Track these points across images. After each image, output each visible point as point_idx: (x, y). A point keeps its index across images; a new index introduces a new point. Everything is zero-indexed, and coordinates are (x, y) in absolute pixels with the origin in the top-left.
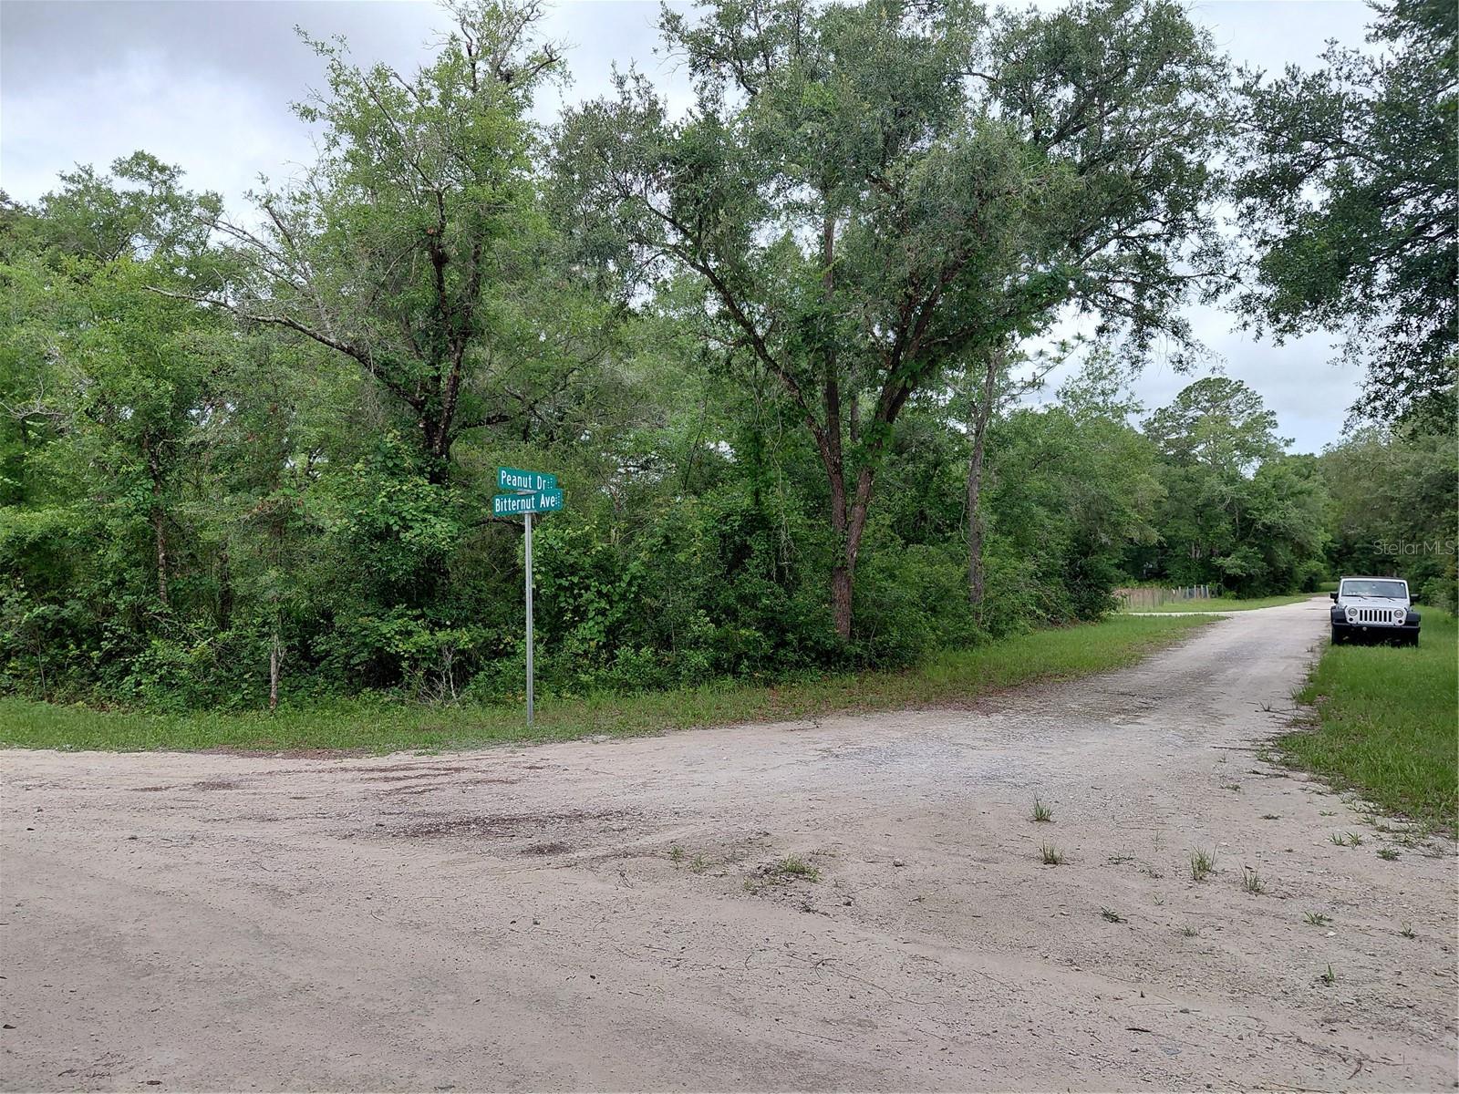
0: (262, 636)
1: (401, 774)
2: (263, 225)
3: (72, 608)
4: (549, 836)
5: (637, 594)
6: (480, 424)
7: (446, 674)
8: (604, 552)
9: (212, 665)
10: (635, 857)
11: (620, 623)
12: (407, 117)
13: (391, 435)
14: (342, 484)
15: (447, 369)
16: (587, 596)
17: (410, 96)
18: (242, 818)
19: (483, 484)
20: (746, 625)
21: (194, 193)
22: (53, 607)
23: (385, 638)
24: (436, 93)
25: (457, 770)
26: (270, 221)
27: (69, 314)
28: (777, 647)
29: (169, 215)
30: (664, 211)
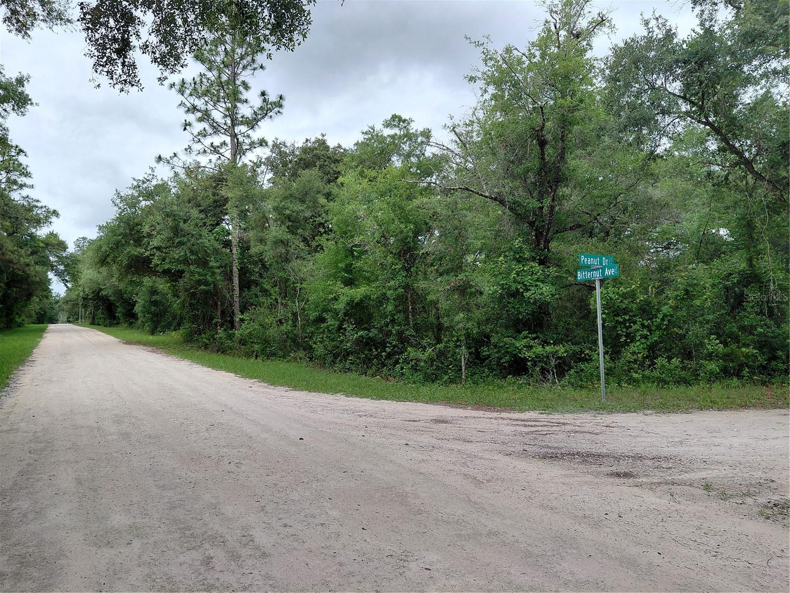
0: (457, 346)
1: (533, 423)
2: (452, 140)
3: (373, 333)
4: (623, 468)
5: (667, 325)
6: (566, 231)
7: (552, 370)
8: (645, 301)
9: (435, 361)
10: (679, 485)
11: (656, 344)
12: (523, 69)
13: (517, 241)
14: (493, 268)
15: (547, 202)
16: (634, 327)
17: (524, 58)
18: (455, 439)
19: (569, 264)
20: (746, 345)
21: (418, 130)
22: (366, 332)
23: (518, 349)
24: (538, 53)
25: (564, 424)
26: (455, 138)
27: (369, 197)
28: (769, 360)
29: (408, 143)
30: (677, 92)
